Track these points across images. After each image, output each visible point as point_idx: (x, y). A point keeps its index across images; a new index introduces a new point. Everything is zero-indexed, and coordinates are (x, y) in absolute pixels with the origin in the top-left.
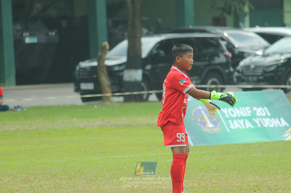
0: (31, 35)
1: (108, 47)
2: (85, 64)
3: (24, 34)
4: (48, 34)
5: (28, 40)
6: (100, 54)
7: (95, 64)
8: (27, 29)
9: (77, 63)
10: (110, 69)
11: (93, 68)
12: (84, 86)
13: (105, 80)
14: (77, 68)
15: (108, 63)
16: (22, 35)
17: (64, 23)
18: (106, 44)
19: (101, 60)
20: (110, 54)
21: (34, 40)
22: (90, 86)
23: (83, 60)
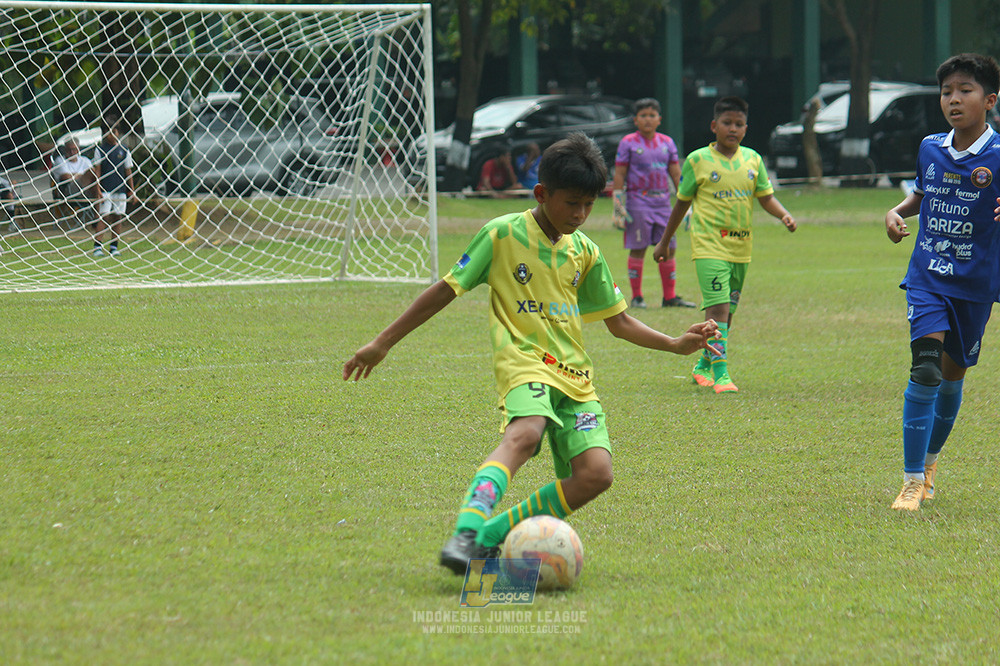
0: (708, 85)
2: (785, 130)
3: (698, 83)
4: (732, 84)
5: (703, 92)
7: (799, 129)
8: (700, 76)
9: (773, 128)
10: (821, 137)
11: (796, 136)
12: (782, 162)
13: (813, 154)
14: (773, 135)
15: (819, 128)
16: (694, 84)
17: (757, 67)
19: (809, 124)
20: (822, 115)
21: (713, 91)
22: (790, 162)
23: (783, 123)
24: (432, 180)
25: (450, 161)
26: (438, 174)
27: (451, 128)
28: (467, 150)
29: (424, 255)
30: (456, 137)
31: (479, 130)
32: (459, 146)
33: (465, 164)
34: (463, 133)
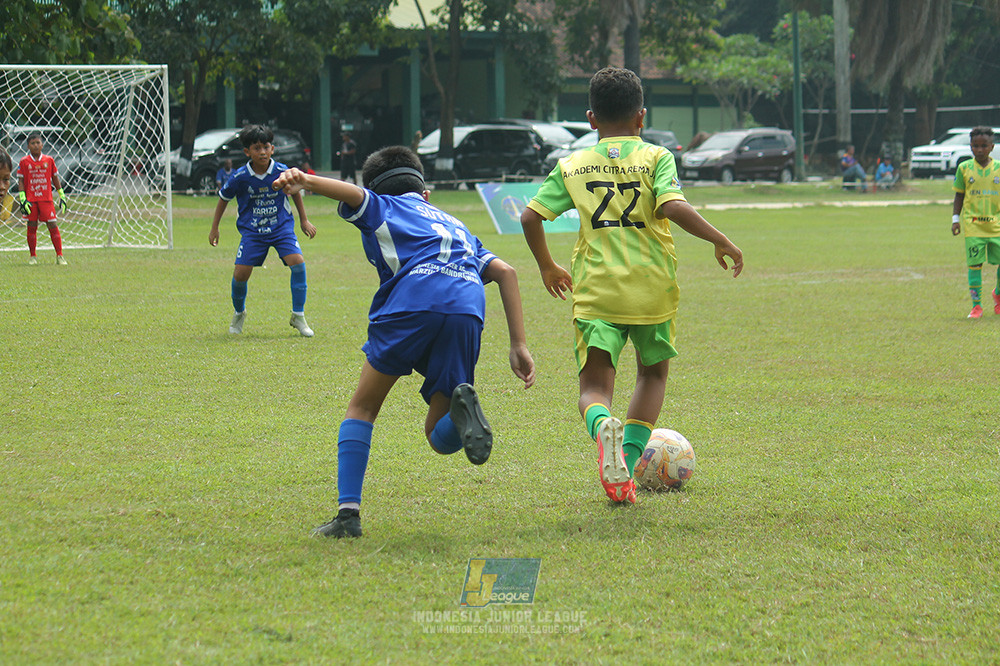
0: (347, 123)
1: (421, 136)
3: (341, 121)
4: (363, 122)
5: (344, 127)
6: (413, 142)
8: (342, 117)
10: (422, 157)
15: (420, 151)
16: (339, 122)
17: (379, 112)
18: (419, 132)
20: (423, 143)
21: (351, 128)
24: (169, 184)
25: (178, 171)
26: (172, 180)
27: (179, 150)
28: (190, 164)
29: (164, 230)
30: (181, 156)
31: (197, 151)
32: (184, 161)
33: (189, 173)
34: (187, 152)
